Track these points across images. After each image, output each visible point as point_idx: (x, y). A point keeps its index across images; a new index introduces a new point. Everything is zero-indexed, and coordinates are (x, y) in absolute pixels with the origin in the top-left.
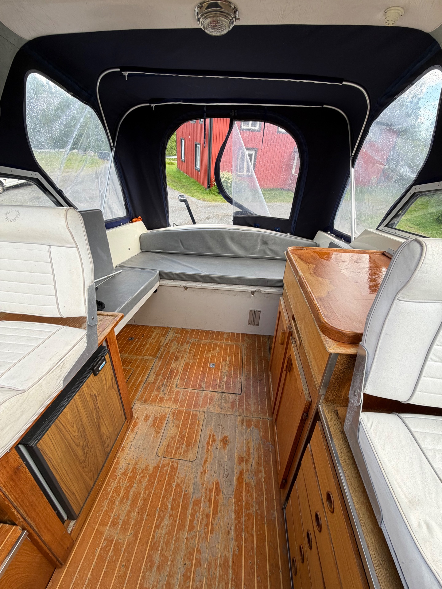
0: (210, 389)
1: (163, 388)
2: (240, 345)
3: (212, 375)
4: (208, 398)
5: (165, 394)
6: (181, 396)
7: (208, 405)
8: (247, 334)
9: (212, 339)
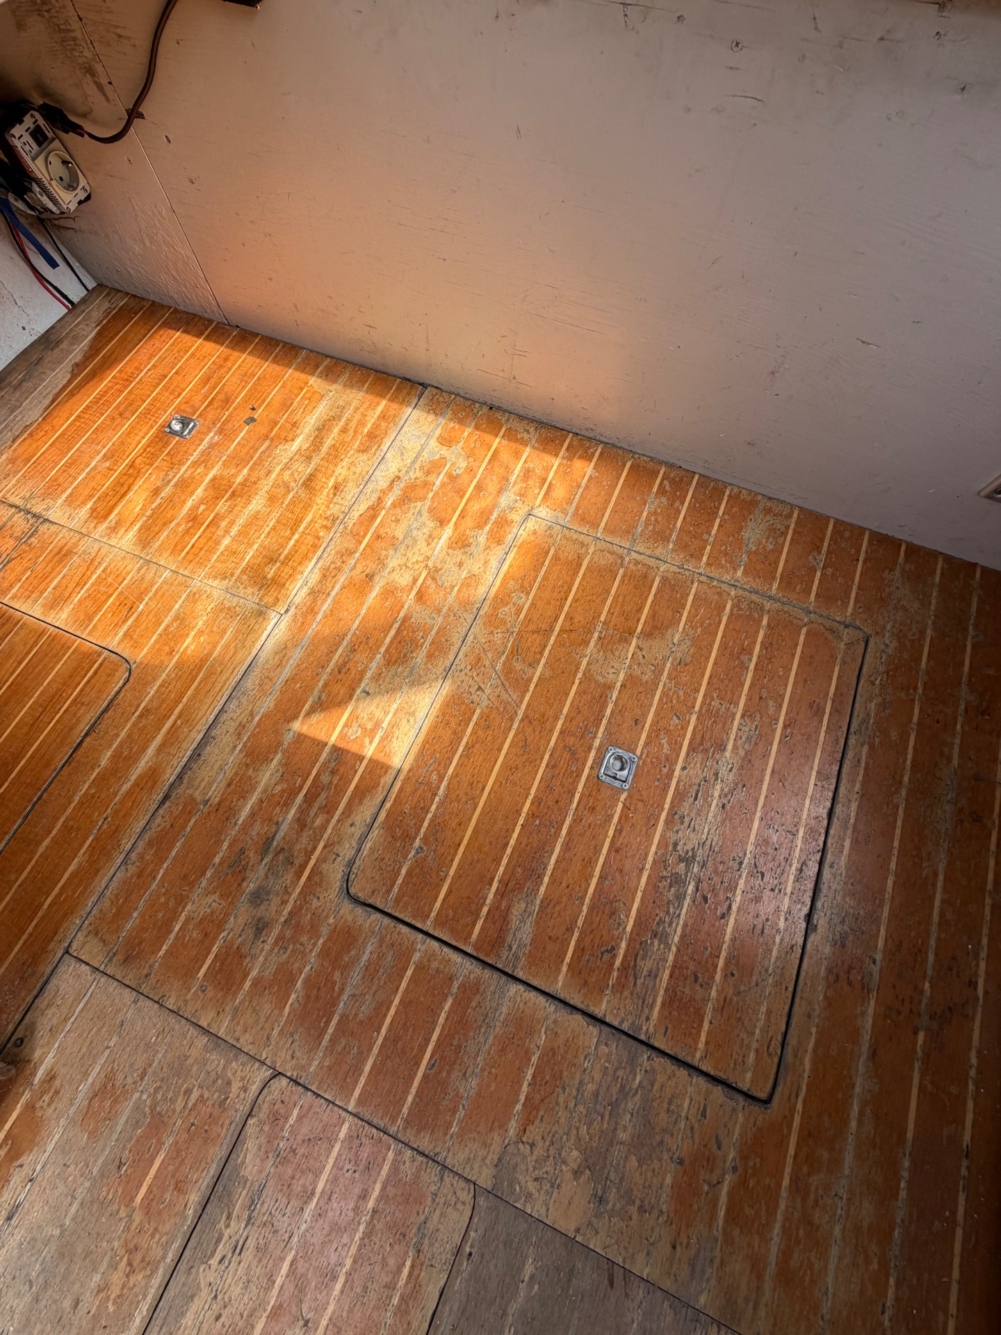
0: (559, 985)
1: (262, 870)
2: (847, 635)
3: (597, 851)
4: (528, 1055)
5: (260, 927)
6: (356, 976)
7: (513, 1127)
8: (913, 550)
9: (661, 537)
